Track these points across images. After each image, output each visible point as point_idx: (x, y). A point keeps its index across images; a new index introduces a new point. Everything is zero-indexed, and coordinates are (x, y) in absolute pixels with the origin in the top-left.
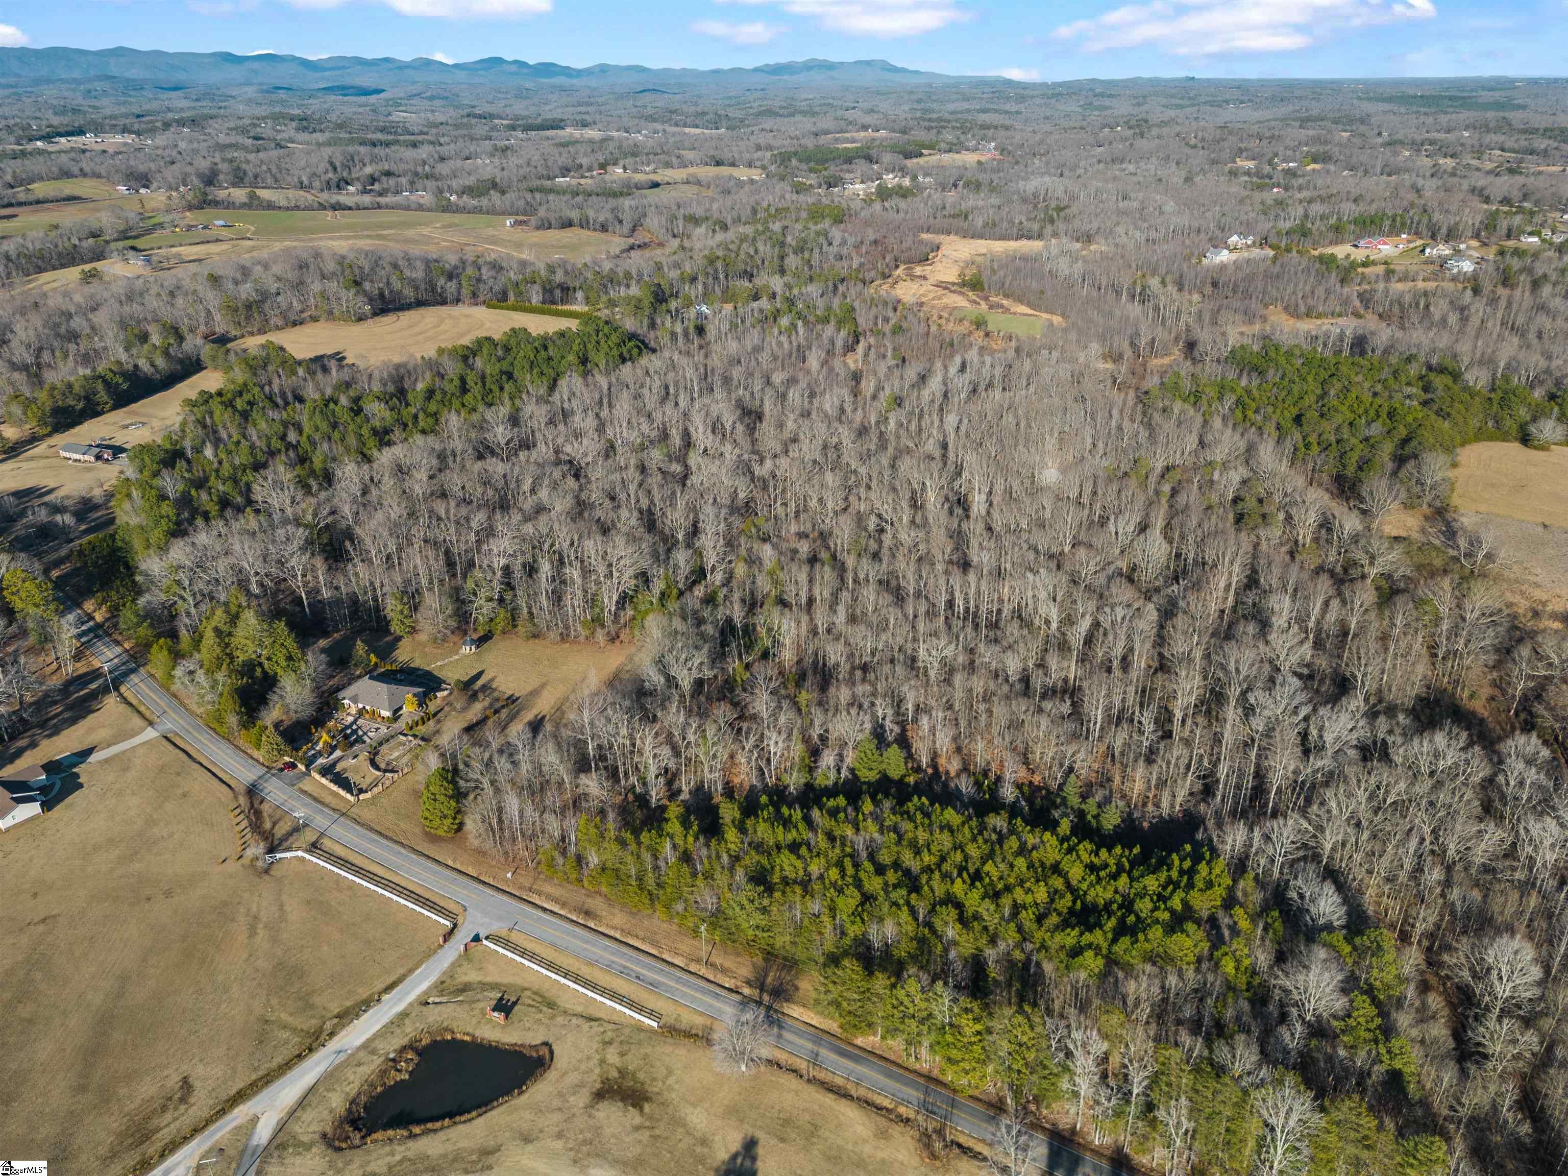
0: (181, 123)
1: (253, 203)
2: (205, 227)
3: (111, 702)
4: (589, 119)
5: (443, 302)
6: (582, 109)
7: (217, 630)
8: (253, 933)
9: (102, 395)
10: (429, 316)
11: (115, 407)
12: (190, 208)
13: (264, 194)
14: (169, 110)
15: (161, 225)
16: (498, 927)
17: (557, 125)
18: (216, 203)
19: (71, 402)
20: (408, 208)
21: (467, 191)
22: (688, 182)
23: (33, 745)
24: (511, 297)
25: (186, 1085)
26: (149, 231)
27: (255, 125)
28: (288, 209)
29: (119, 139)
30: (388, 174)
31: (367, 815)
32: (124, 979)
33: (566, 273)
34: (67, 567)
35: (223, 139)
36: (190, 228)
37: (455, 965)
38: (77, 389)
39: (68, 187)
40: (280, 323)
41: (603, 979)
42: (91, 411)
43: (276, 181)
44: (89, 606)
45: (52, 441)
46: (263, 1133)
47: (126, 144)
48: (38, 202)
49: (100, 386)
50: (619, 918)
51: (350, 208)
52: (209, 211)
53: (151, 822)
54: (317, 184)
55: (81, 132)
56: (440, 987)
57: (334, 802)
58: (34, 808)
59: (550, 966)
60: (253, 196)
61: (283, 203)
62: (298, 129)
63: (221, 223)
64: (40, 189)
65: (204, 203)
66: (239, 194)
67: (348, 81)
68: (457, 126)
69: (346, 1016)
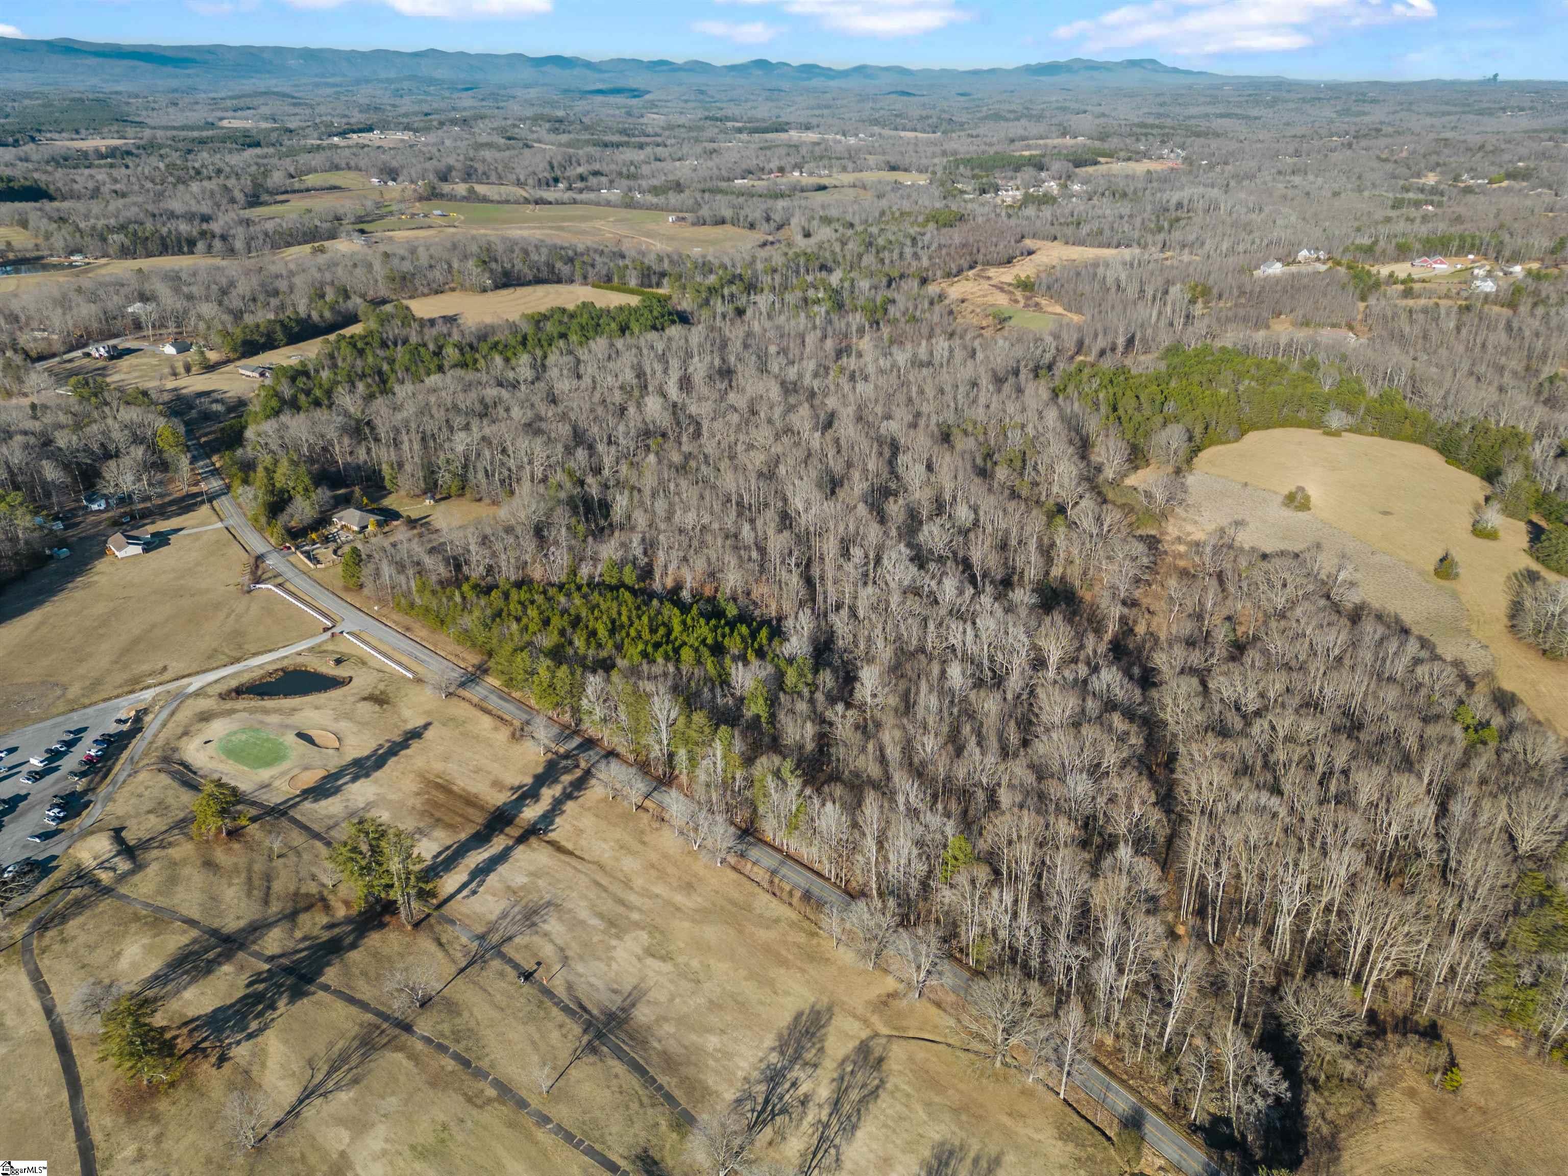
0: (454, 122)
1: (472, 197)
2: (425, 216)
3: (205, 509)
4: (814, 121)
5: (559, 281)
6: (817, 112)
7: (266, 469)
8: (228, 616)
9: (280, 335)
10: (540, 290)
11: (287, 344)
12: (421, 199)
13: (481, 189)
14: (454, 109)
15: (391, 213)
16: (355, 629)
17: (780, 128)
18: (441, 196)
19: (256, 337)
20: (598, 204)
21: (655, 191)
22: (854, 186)
23: (153, 523)
24: (616, 279)
25: (165, 668)
26: (382, 217)
27: (515, 126)
28: (499, 202)
29: (399, 135)
30: (596, 173)
31: (317, 575)
32: (154, 626)
33: (671, 261)
34: (211, 437)
35: (484, 138)
36: (413, 215)
37: (326, 642)
38: (262, 329)
39: (334, 179)
40: (426, 291)
41: (398, 656)
42: (270, 344)
43: (500, 178)
44: (215, 458)
45: (238, 363)
46: (191, 689)
47: (402, 140)
48: (308, 190)
49: (278, 328)
50: (424, 633)
51: (550, 203)
52: (435, 202)
53: (198, 564)
54: (530, 181)
55: (370, 129)
56: (311, 650)
57: (301, 567)
58: (138, 550)
59: (375, 648)
60: (471, 191)
61: (496, 197)
62: (550, 131)
63: (439, 212)
64: (311, 180)
65: (433, 195)
66: (461, 189)
67: (621, 83)
68: (690, 129)
69: (255, 655)
